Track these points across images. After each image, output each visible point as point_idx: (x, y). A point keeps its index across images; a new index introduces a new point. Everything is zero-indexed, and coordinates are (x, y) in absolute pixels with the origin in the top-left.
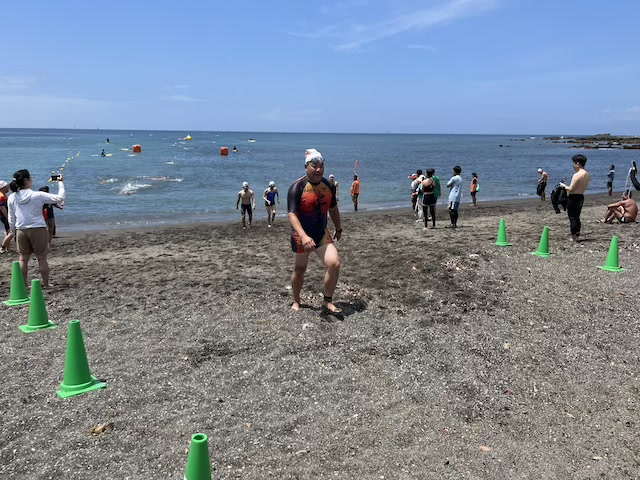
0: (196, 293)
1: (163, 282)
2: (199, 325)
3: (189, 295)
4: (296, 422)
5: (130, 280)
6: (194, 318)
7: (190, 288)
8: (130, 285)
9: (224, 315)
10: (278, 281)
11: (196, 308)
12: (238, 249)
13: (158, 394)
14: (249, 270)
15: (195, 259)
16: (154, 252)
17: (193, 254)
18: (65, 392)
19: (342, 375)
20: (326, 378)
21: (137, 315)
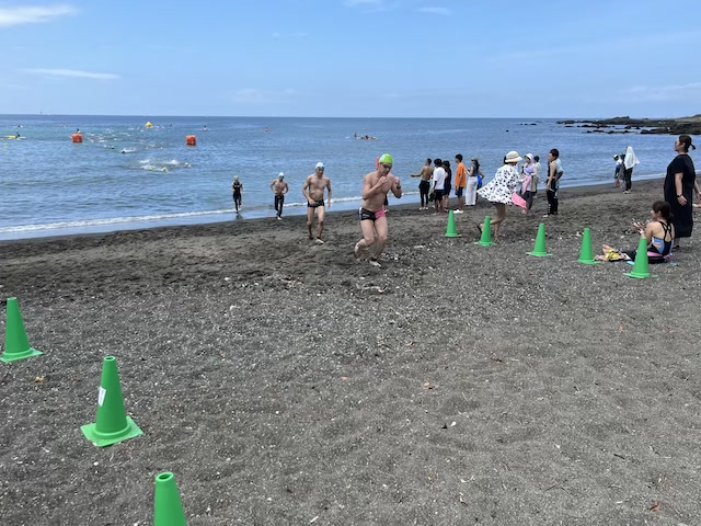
0: (134, 286)
1: (103, 278)
2: (133, 310)
3: (127, 287)
4: (204, 370)
5: (68, 278)
6: (129, 305)
7: (128, 284)
8: (68, 281)
10: (219, 274)
11: (133, 297)
16: (92, 254)
18: (8, 358)
19: (252, 340)
20: (238, 342)
21: (73, 304)
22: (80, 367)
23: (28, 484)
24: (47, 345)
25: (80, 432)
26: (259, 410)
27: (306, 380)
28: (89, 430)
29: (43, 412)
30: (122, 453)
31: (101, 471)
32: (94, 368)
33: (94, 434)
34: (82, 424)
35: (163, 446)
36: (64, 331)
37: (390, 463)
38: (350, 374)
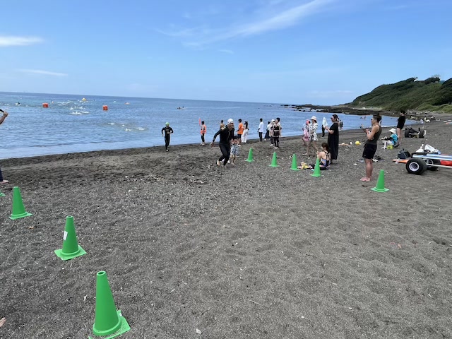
0: (79, 180)
1: (62, 176)
2: (79, 192)
4: (116, 221)
5: (43, 176)
7: (76, 179)
8: (44, 178)
11: (79, 186)
13: (57, 216)
16: (56, 164)
18: (13, 217)
19: (140, 207)
20: (133, 208)
21: (47, 190)
22: (53, 221)
23: (28, 280)
24: (35, 210)
25: (54, 253)
26: (144, 240)
27: (167, 225)
28: (58, 252)
29: (34, 244)
30: (76, 262)
31: (66, 272)
32: (60, 221)
33: (61, 254)
34: (54, 249)
35: (97, 259)
36: (43, 203)
37: (207, 263)
38: (188, 222)
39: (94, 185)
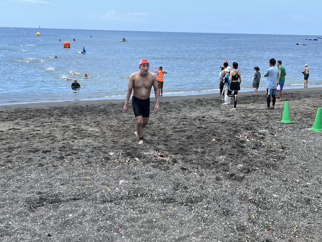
3: (31, 159)
9: (58, 174)
10: (104, 149)
12: (74, 125)
14: (81, 141)
15: (38, 132)
17: (37, 129)
39: (61, 168)
